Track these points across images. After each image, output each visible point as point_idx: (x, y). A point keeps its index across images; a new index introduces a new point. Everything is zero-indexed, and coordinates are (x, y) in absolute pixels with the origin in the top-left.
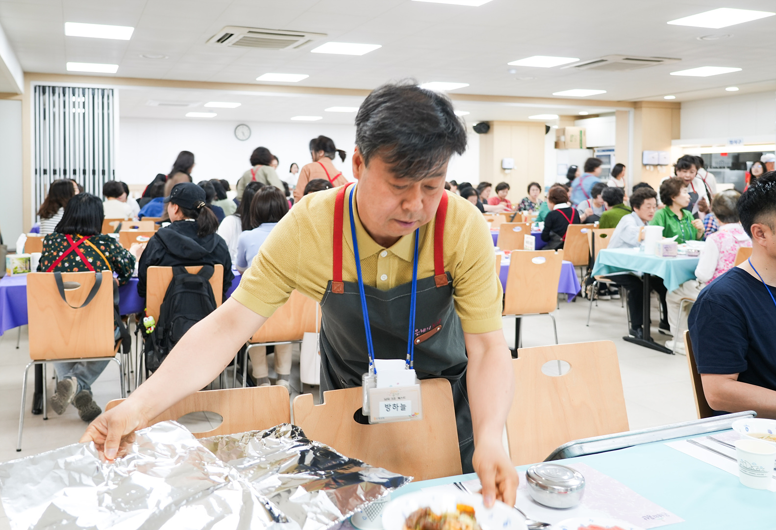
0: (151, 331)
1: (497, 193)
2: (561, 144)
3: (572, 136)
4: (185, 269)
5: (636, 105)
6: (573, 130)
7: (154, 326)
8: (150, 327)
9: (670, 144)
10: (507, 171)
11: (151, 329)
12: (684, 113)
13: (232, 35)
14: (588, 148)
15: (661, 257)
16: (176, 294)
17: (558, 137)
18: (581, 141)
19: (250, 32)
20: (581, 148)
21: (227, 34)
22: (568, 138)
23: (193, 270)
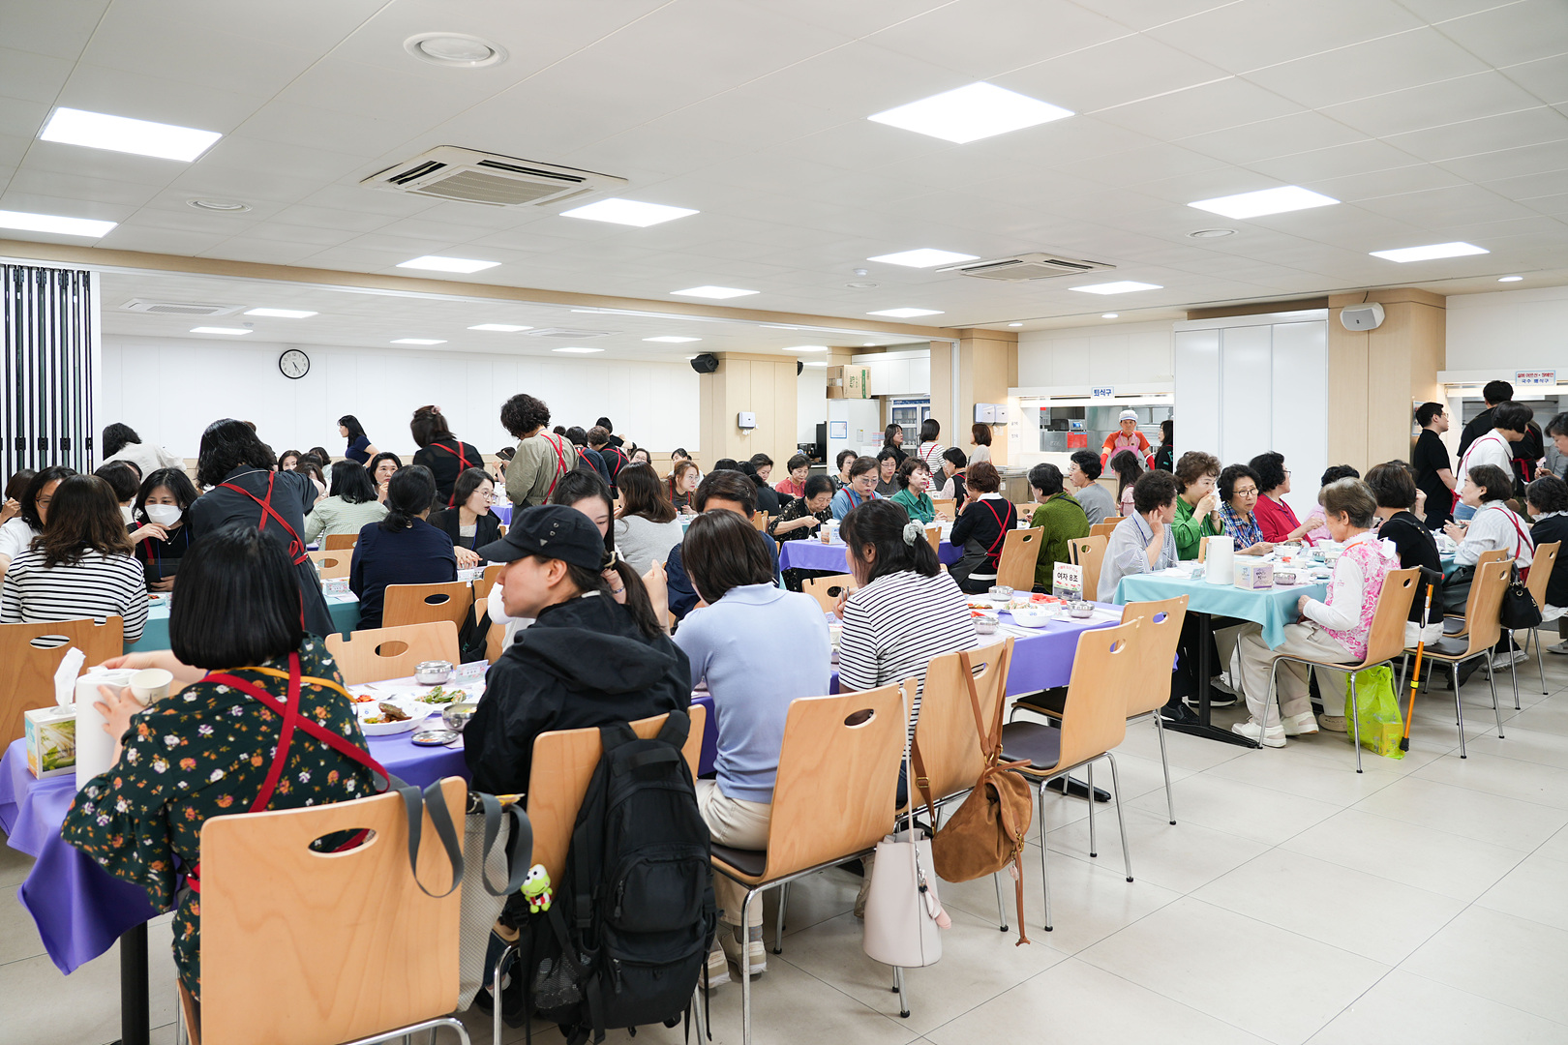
0: (546, 907)
1: (791, 473)
2: (837, 392)
3: (852, 378)
4: (629, 727)
5: (963, 334)
6: (853, 368)
7: (550, 891)
8: (540, 896)
9: (1006, 395)
10: (746, 432)
11: (543, 901)
12: (1022, 348)
13: (441, 165)
14: (873, 397)
15: (1251, 590)
16: (623, 802)
17: (831, 380)
18: (864, 385)
19: (484, 163)
20: (864, 397)
21: (432, 163)
22: (847, 381)
23: (646, 727)
